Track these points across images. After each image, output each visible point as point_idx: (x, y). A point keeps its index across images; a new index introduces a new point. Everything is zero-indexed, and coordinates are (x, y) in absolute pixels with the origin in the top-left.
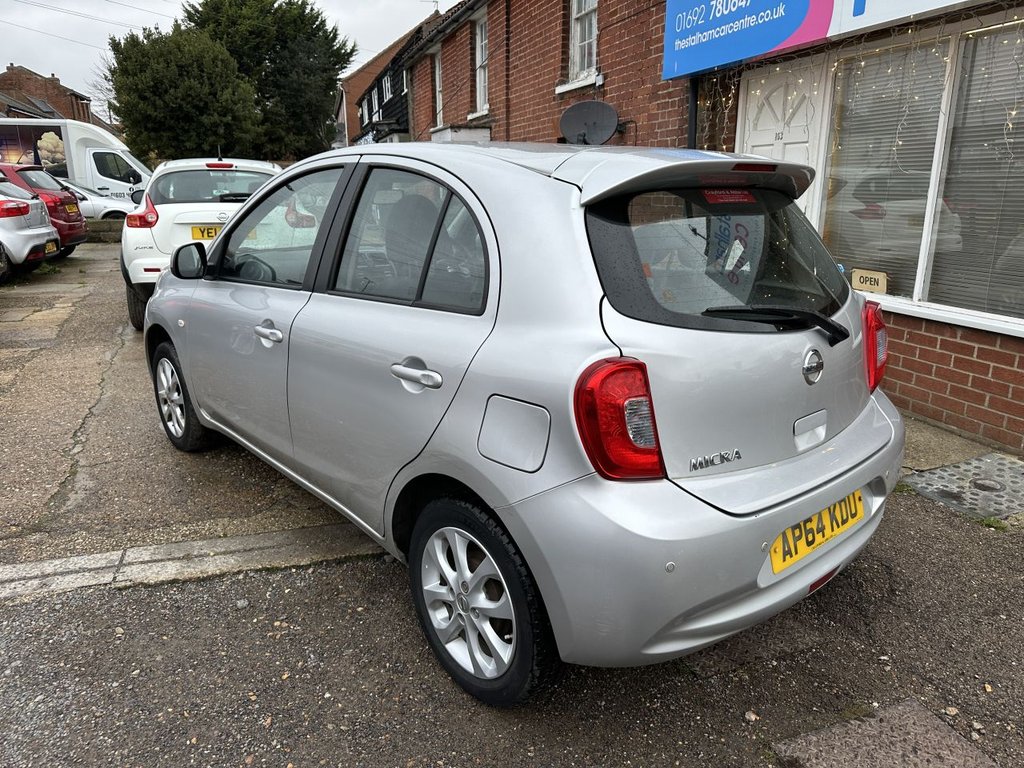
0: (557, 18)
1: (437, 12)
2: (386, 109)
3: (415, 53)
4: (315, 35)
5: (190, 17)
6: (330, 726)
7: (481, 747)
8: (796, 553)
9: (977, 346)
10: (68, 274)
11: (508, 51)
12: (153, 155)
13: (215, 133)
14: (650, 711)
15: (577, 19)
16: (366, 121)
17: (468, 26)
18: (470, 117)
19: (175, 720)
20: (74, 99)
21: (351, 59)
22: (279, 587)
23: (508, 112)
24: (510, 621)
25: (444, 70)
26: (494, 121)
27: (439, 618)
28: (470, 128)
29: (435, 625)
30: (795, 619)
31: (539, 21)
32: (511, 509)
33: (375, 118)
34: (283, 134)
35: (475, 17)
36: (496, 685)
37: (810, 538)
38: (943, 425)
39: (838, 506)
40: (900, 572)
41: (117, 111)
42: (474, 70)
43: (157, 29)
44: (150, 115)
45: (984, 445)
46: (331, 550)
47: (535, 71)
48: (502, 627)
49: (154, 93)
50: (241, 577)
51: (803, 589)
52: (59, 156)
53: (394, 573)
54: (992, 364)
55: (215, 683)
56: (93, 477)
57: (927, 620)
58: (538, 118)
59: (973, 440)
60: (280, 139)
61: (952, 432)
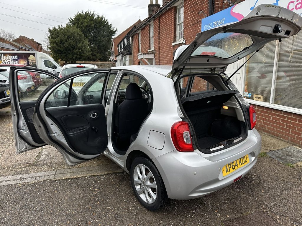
0: (173, 24)
1: (140, 20)
2: (126, 48)
3: (133, 33)
4: (105, 26)
5: (71, 22)
6: (110, 215)
7: (148, 221)
8: (230, 171)
9: (287, 116)
10: (37, 95)
11: (159, 33)
12: (59, 60)
13: (77, 54)
14: (192, 213)
15: (178, 25)
16: (120, 51)
17: (148, 26)
18: (149, 51)
19: (71, 213)
20: (38, 45)
21: (115, 33)
22: (96, 180)
23: (159, 50)
24: (156, 188)
25: (142, 37)
26: (155, 52)
27: (138, 188)
28: (149, 54)
29: (137, 190)
30: (233, 190)
31: (168, 25)
32: (155, 159)
33: (122, 50)
34: (96, 54)
35: (150, 23)
36: (152, 205)
37: (234, 168)
38: (279, 138)
39: (241, 159)
40: (263, 178)
41: (50, 48)
42: (150, 38)
43: (62, 26)
44: (59, 49)
45: (290, 143)
46: (110, 171)
47: (167, 39)
48: (154, 190)
49: (60, 43)
50: (86, 178)
51: (232, 181)
52: (34, 62)
53: (126, 177)
54: (291, 121)
55: (80, 204)
56: (47, 151)
57: (268, 191)
58: (168, 51)
59: (287, 142)
60: (95, 55)
61: (281, 140)
